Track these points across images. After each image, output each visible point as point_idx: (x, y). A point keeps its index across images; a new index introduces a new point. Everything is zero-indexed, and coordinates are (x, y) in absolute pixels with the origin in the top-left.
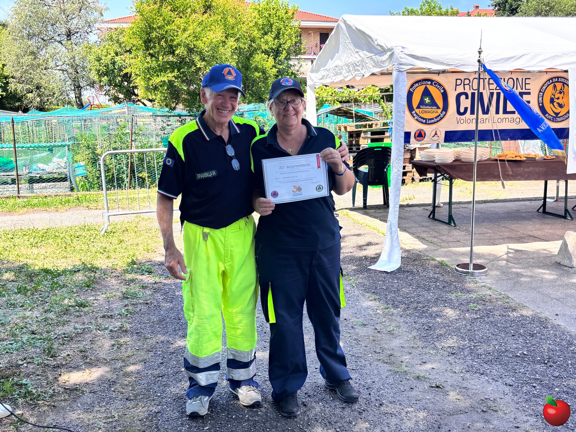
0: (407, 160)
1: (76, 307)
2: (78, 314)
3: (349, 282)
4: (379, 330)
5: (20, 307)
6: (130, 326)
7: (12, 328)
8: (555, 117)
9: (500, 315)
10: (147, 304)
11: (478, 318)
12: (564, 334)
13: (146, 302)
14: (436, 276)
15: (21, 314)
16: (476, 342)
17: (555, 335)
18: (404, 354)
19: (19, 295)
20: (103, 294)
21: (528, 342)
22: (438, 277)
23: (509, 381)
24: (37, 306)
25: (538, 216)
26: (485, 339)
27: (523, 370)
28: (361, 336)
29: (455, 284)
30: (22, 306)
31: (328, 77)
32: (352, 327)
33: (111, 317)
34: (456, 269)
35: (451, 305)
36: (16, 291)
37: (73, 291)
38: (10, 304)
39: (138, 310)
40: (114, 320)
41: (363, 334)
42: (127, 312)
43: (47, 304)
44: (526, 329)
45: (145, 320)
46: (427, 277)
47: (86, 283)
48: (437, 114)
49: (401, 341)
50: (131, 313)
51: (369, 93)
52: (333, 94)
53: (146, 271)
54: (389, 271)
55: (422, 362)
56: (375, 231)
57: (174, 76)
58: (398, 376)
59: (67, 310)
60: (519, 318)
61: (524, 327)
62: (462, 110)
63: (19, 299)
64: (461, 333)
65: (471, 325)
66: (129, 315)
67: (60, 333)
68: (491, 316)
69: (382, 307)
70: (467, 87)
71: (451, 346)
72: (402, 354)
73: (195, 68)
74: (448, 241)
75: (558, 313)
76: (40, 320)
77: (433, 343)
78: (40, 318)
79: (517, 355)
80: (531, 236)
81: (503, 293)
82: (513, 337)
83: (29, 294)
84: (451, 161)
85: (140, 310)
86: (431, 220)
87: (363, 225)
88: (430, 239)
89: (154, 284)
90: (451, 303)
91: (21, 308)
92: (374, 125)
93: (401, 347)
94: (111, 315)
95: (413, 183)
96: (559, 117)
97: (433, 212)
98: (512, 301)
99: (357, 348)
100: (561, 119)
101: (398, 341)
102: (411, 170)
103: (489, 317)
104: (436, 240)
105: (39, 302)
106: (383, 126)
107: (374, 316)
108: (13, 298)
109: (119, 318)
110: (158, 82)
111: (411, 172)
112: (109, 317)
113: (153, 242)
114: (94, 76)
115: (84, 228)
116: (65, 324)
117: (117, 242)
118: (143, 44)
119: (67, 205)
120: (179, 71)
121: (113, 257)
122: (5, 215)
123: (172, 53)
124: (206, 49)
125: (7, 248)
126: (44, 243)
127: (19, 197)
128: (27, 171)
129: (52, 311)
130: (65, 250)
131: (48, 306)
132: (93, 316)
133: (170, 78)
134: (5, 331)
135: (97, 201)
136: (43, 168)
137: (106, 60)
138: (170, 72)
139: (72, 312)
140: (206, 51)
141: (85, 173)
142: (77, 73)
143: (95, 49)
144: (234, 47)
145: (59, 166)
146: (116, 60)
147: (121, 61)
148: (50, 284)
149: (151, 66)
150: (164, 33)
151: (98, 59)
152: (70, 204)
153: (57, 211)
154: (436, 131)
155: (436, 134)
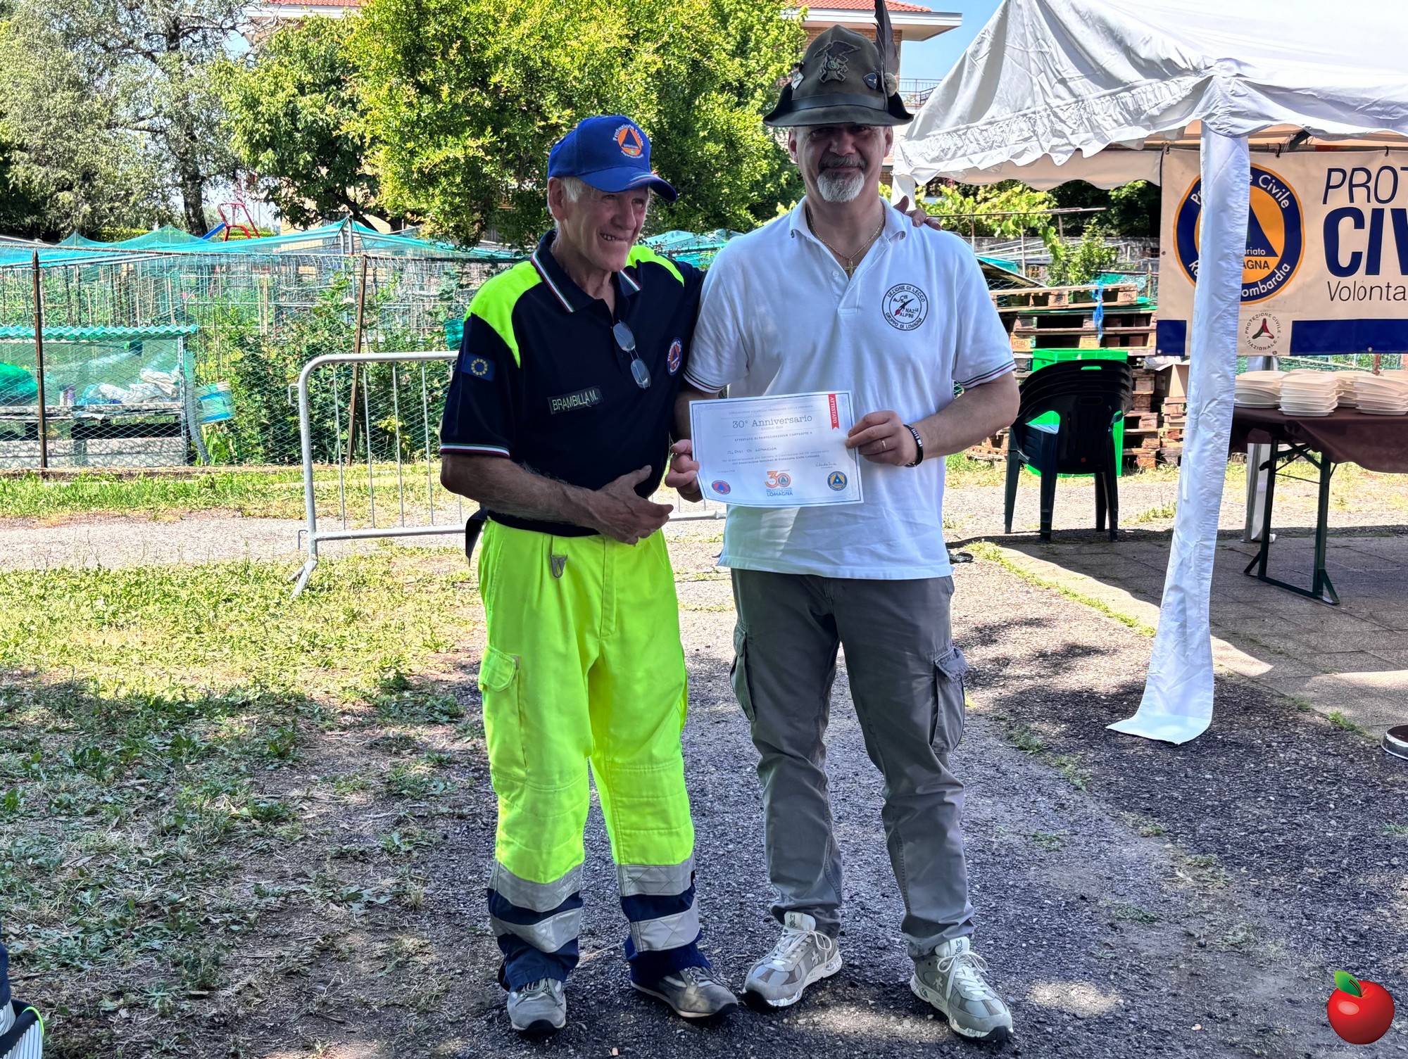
0: (1144, 400)
1: (254, 821)
2: (260, 844)
3: (1063, 771)
4: (1201, 941)
5: (87, 814)
6: (425, 890)
7: (69, 883)
13: (457, 811)
14: (1331, 762)
15: (92, 838)
18: (1307, 1027)
19: (79, 777)
20: (325, 779)
22: (1337, 765)
24: (136, 813)
28: (1148, 957)
30: (92, 813)
31: (960, 153)
32: (1111, 925)
33: (363, 857)
34: (1386, 741)
36: (70, 760)
37: (237, 770)
38: (57, 806)
39: (440, 839)
40: (371, 867)
42: (410, 843)
43: (165, 810)
47: (273, 744)
48: (1266, 272)
49: (1282, 981)
50: (417, 846)
51: (1018, 208)
53: (441, 712)
54: (1178, 742)
56: (1096, 612)
57: (482, 146)
59: (227, 831)
62: (1345, 261)
63: (81, 787)
66: (415, 854)
67: (215, 907)
70: (1360, 193)
72: (1300, 1028)
73: (543, 123)
74: (1327, 651)
76: (151, 861)
78: (147, 853)
83: (111, 776)
84: (1330, 410)
85: (446, 837)
86: (1256, 583)
87: (1055, 591)
88: (1274, 643)
89: (472, 751)
91: (89, 819)
92: (1051, 298)
93: (1290, 1001)
94: (362, 853)
95: (1161, 466)
97: (1262, 557)
99: (1148, 1001)
101: (1272, 980)
102: (1153, 429)
104: (1290, 644)
105: (142, 799)
106: (1075, 302)
107: (1171, 891)
108: (63, 787)
109: (387, 863)
110: (437, 161)
111: (1153, 435)
112: (356, 858)
113: (444, 620)
114: (237, 147)
115: (243, 572)
116: (226, 877)
117: (343, 617)
118: (399, 57)
119: (181, 501)
120: (496, 131)
121: (340, 665)
122: (12, 526)
123: (483, 85)
124: (576, 73)
125: (32, 627)
126: (134, 613)
127: (45, 476)
128: (70, 404)
129: (184, 832)
130: (197, 637)
131: (170, 813)
132: (307, 851)
133: (471, 152)
134: (51, 893)
135: (264, 495)
136: (116, 397)
137: (272, 105)
138: (473, 135)
139: (243, 837)
140: (575, 78)
141: (228, 415)
142: (193, 138)
143: (241, 76)
144: (653, 70)
145: (158, 393)
146: (299, 105)
147: (314, 109)
148: (166, 745)
149: (419, 115)
150: (459, 25)
151: (252, 103)
152: (189, 500)
153: (155, 519)
154: (1265, 321)
155: (1264, 328)
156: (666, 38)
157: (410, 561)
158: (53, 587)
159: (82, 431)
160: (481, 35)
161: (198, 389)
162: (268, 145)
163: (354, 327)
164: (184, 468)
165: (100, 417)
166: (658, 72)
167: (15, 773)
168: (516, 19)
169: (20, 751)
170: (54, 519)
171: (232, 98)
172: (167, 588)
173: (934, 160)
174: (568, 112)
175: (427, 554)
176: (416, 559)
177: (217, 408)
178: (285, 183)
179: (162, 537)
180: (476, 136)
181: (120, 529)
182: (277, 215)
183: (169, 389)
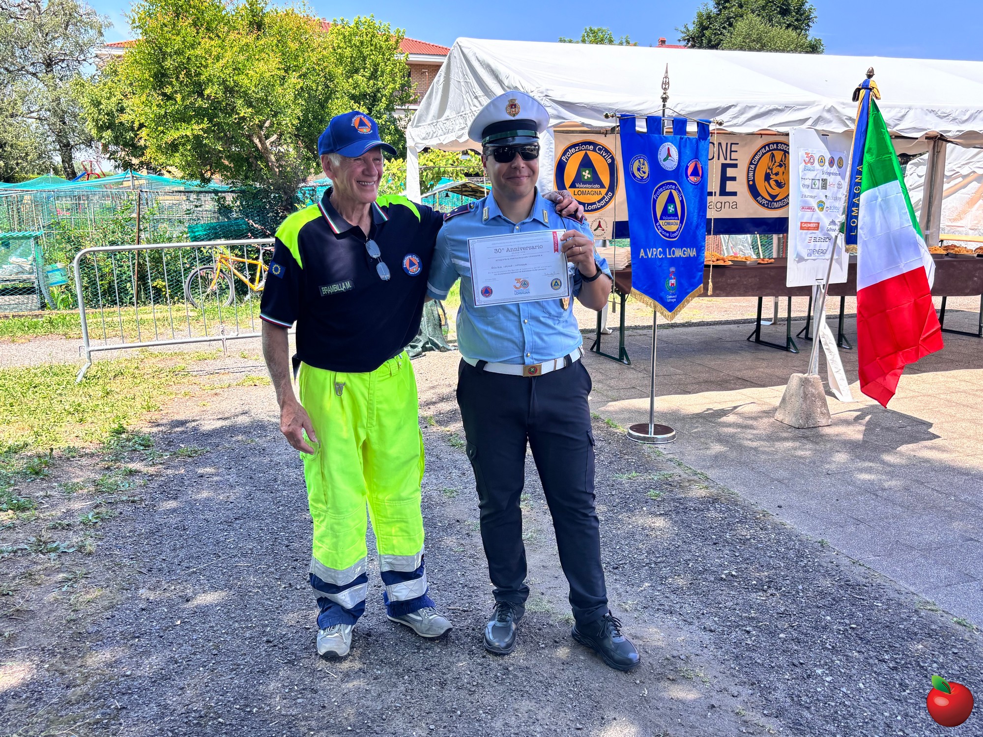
1: (10, 510)
2: (10, 522)
6: (99, 543)
9: (695, 510)
12: (791, 540)
13: (132, 498)
16: (657, 556)
17: (779, 541)
18: (548, 579)
20: (61, 485)
21: (737, 554)
22: (602, 446)
23: (709, 624)
25: (749, 346)
26: (672, 551)
27: (732, 604)
29: (626, 457)
31: (435, 135)
32: (467, 534)
33: (68, 527)
35: (621, 493)
37: (9, 482)
40: (71, 532)
42: (96, 518)
44: (734, 533)
45: (126, 531)
47: (33, 467)
48: (601, 197)
49: (542, 557)
50: (103, 520)
52: (454, 162)
53: (140, 444)
57: (202, 129)
58: (534, 620)
60: (724, 514)
61: (731, 530)
64: (636, 540)
66: (99, 524)
68: (681, 512)
72: (544, 580)
74: (618, 388)
75: (781, 503)
79: (722, 578)
80: (739, 379)
81: (699, 471)
82: (714, 547)
84: (624, 267)
86: (594, 355)
89: (151, 466)
90: (621, 490)
93: (543, 566)
94: (68, 525)
97: (598, 342)
98: (712, 485)
99: (473, 572)
103: (679, 512)
104: (600, 386)
109: (82, 530)
110: (176, 137)
112: (63, 528)
114: (90, 128)
115: (50, 371)
117: (101, 394)
118: (152, 79)
119: (31, 331)
120: (210, 121)
121: (90, 420)
123: (201, 94)
124: (253, 88)
133: (196, 132)
137: (110, 105)
138: (196, 122)
140: (254, 91)
141: (64, 281)
142: (64, 123)
143: (88, 88)
145: (20, 270)
149: (166, 113)
150: (185, 61)
151: (97, 104)
152: (36, 331)
153: (13, 341)
154: (600, 222)
155: (599, 226)
156: (304, 70)
157: (154, 360)
160: (198, 67)
161: (45, 268)
162: (108, 128)
163: (136, 230)
164: (38, 312)
166: (302, 88)
168: (218, 58)
171: (85, 101)
172: (2, 381)
173: (424, 139)
174: (250, 110)
175: (164, 356)
176: (157, 359)
177: (57, 278)
178: (119, 149)
179: (15, 352)
180: (198, 123)
183: (27, 268)
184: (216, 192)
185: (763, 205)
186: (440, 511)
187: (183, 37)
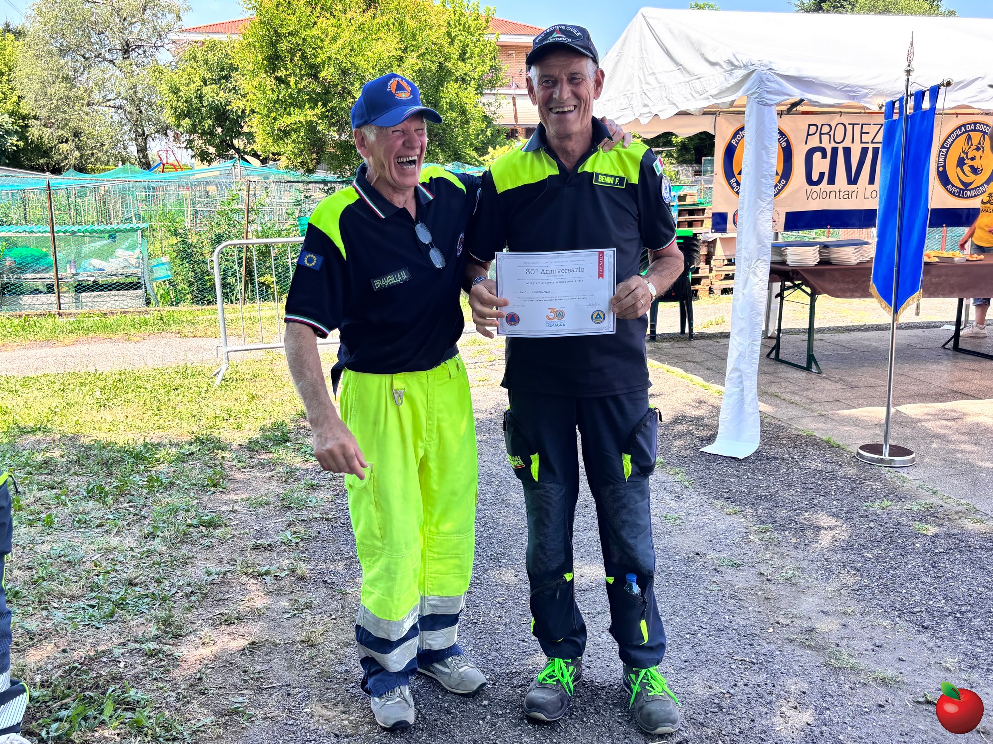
0: (703, 258)
1: (201, 527)
2: (206, 541)
3: (677, 477)
4: (769, 578)
5: (98, 527)
6: (309, 567)
7: (88, 571)
8: (963, 190)
9: (981, 548)
10: (327, 520)
11: (941, 552)
13: (325, 516)
14: (829, 467)
15: (101, 541)
16: (959, 603)
19: (91, 503)
20: (243, 500)
22: (833, 469)
24: (128, 525)
25: (947, 355)
26: (976, 598)
28: (739, 589)
29: (868, 483)
30: (101, 526)
32: (715, 570)
33: (270, 547)
34: (858, 453)
35: (881, 526)
36: (85, 494)
37: (189, 496)
38: (78, 522)
39: (316, 534)
40: (275, 554)
41: (741, 585)
42: (298, 537)
43: (146, 522)
45: (333, 553)
46: (815, 469)
47: (210, 478)
49: (817, 601)
50: (302, 539)
54: (741, 457)
55: (875, 645)
57: (316, 115)
58: (842, 678)
59: (185, 534)
63: (93, 510)
64: (924, 583)
65: (934, 567)
66: (301, 544)
67: (180, 583)
68: (964, 549)
69: (756, 529)
70: (825, 138)
71: (915, 610)
74: (818, 401)
76: (139, 555)
77: (878, 604)
78: (137, 550)
80: (956, 392)
81: (962, 502)
83: (112, 502)
84: (816, 263)
85: (319, 533)
86: (774, 362)
88: (788, 397)
89: (331, 479)
90: (880, 521)
91: (99, 530)
93: (823, 612)
94: (269, 545)
95: (712, 295)
96: (970, 190)
97: (777, 347)
98: (986, 518)
99: (742, 616)
100: (974, 193)
101: (810, 599)
102: (707, 274)
103: (962, 551)
104: (797, 398)
105: (131, 516)
107: (747, 547)
108: (81, 510)
109: (285, 550)
110: (289, 123)
111: (707, 277)
112: (265, 548)
114: (168, 117)
115: (184, 372)
116: (186, 563)
117: (246, 398)
118: (265, 62)
119: (143, 328)
120: (324, 105)
122: (41, 346)
123: (316, 77)
124: (371, 70)
125: (57, 410)
126: (119, 399)
127: (60, 315)
128: (74, 271)
129: (158, 536)
130: (158, 412)
131: (149, 524)
132: (235, 545)
133: (309, 118)
134: (77, 578)
135: (193, 324)
136: (100, 267)
137: (188, 92)
138: (310, 107)
139: (195, 538)
141: (169, 276)
142: (141, 112)
143: (168, 74)
144: (416, 68)
145: (126, 264)
146: (204, 92)
147: (213, 94)
148: (144, 481)
149: (278, 96)
150: (301, 42)
152: (148, 328)
153: (128, 339)
156: (423, 50)
158: (69, 384)
159: (81, 288)
160: (314, 48)
161: (150, 261)
162: (186, 116)
163: (244, 222)
164: (144, 308)
165: (92, 279)
166: (419, 70)
167: (51, 502)
168: (334, 39)
169: (53, 488)
170: (67, 341)
171: (163, 88)
172: (138, 383)
177: (163, 272)
178: (197, 138)
179: (133, 351)
180: (312, 108)
181: (108, 346)
182: (192, 157)
183: (134, 262)
184: (325, 182)
185: (954, 194)
186: (671, 541)
187: (300, 17)
